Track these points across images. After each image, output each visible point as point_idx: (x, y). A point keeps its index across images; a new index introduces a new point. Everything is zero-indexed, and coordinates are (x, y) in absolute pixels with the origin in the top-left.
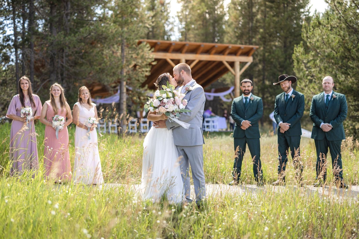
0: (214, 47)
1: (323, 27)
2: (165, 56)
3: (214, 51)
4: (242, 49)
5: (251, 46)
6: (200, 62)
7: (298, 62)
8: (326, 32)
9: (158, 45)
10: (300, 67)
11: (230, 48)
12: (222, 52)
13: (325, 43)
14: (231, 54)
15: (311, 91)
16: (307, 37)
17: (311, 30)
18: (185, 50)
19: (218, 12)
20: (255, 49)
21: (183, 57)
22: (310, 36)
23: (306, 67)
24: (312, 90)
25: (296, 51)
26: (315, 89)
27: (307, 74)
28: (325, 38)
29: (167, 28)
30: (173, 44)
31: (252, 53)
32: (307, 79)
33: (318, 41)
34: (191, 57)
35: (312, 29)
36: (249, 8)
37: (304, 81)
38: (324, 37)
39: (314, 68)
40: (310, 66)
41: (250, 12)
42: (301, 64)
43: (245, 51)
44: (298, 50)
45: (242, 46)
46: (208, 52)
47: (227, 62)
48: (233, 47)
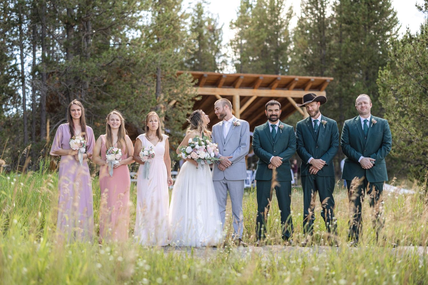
0: (276, 79)
1: (417, 42)
2: (214, 92)
3: (276, 85)
4: (313, 82)
5: (323, 78)
6: (259, 98)
7: (385, 88)
8: (420, 49)
9: (205, 77)
10: (387, 95)
11: (297, 81)
12: (286, 86)
13: (419, 62)
14: (297, 88)
15: (403, 127)
16: (395, 56)
17: (400, 47)
18: (239, 84)
19: (281, 39)
20: (328, 81)
21: (237, 93)
22: (399, 55)
23: (394, 95)
24: (404, 125)
25: (381, 75)
26: (407, 124)
27: (397, 105)
28: (420, 57)
29: (218, 61)
30: (224, 76)
31: (325, 86)
32: (396, 111)
33: (410, 60)
34: (246, 92)
35: (402, 46)
36: (320, 32)
37: (393, 114)
38: (418, 56)
39: (406, 96)
40: (400, 94)
41: (321, 37)
42: (388, 91)
43: (315, 84)
44: (384, 73)
45: (313, 78)
46: (268, 85)
47: (293, 98)
48: (300, 79)
